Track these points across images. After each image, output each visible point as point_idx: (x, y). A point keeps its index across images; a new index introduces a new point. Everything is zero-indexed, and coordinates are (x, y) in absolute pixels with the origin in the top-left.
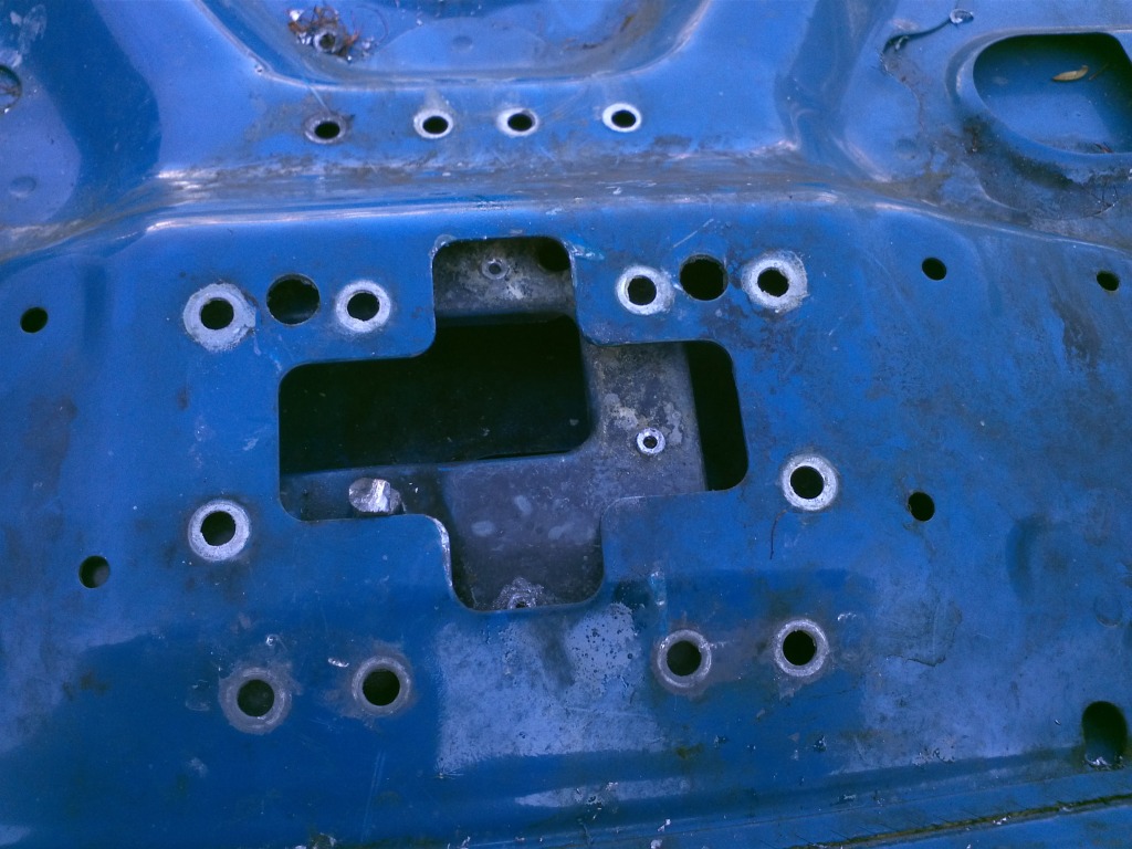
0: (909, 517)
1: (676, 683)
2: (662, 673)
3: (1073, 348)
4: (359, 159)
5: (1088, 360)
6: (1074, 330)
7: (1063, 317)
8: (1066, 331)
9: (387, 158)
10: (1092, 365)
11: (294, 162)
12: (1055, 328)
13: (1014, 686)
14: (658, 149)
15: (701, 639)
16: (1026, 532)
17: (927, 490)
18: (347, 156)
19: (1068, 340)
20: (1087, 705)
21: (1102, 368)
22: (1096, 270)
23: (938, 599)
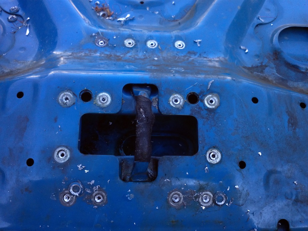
0: (239, 168)
1: (173, 205)
2: (170, 202)
3: (290, 124)
4: (109, 52)
5: (293, 128)
6: (291, 119)
7: (289, 115)
8: (289, 119)
9: (116, 52)
10: (295, 129)
11: (92, 51)
12: (286, 118)
13: (261, 213)
14: (188, 55)
15: (181, 194)
16: (270, 173)
17: (244, 161)
18: (106, 51)
19: (289, 122)
20: (279, 220)
21: (297, 130)
22: (300, 102)
23: (243, 190)
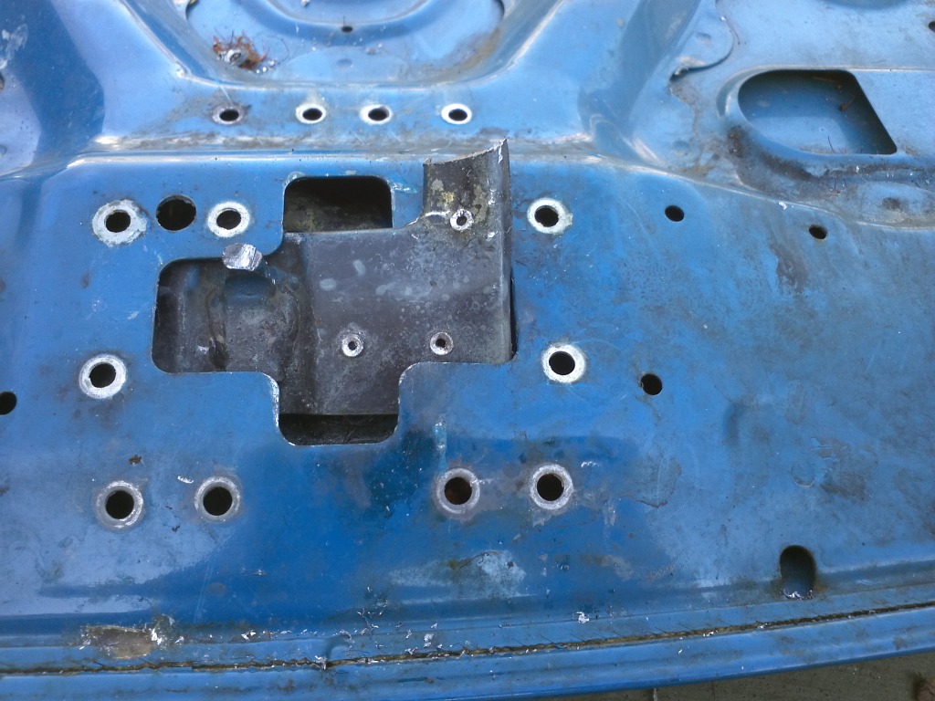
0: (641, 392)
1: (450, 510)
2: (440, 501)
3: (784, 278)
4: (251, 136)
5: (796, 286)
6: (786, 265)
7: (778, 254)
8: (779, 265)
9: (272, 136)
10: (799, 290)
11: (201, 137)
12: (771, 262)
13: (724, 528)
14: (482, 137)
15: (473, 476)
16: (735, 415)
17: (657, 372)
18: (242, 133)
19: (780, 271)
20: (784, 548)
21: (807, 292)
22: (809, 224)
23: (662, 455)
